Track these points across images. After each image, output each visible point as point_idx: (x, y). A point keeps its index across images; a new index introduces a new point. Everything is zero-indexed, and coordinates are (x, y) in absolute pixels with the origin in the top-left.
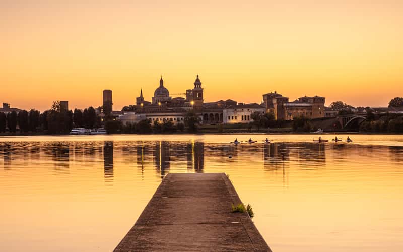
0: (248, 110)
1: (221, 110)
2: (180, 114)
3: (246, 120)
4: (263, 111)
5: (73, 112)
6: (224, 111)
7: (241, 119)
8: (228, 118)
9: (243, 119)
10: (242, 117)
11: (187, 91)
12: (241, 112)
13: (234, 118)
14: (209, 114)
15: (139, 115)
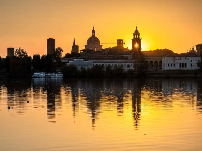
0: (186, 58)
1: (160, 58)
2: (124, 61)
3: (183, 67)
4: (198, 59)
5: (32, 58)
6: (163, 58)
7: (179, 67)
8: (167, 65)
9: (180, 67)
10: (180, 64)
11: (118, 40)
12: (179, 60)
13: (173, 66)
14: (149, 62)
15: (87, 61)
